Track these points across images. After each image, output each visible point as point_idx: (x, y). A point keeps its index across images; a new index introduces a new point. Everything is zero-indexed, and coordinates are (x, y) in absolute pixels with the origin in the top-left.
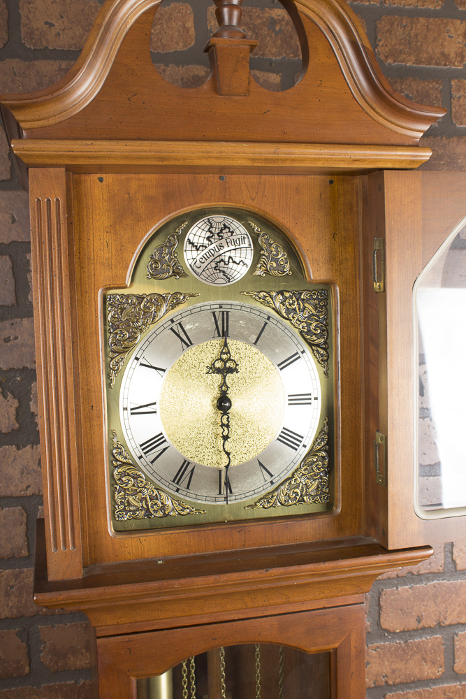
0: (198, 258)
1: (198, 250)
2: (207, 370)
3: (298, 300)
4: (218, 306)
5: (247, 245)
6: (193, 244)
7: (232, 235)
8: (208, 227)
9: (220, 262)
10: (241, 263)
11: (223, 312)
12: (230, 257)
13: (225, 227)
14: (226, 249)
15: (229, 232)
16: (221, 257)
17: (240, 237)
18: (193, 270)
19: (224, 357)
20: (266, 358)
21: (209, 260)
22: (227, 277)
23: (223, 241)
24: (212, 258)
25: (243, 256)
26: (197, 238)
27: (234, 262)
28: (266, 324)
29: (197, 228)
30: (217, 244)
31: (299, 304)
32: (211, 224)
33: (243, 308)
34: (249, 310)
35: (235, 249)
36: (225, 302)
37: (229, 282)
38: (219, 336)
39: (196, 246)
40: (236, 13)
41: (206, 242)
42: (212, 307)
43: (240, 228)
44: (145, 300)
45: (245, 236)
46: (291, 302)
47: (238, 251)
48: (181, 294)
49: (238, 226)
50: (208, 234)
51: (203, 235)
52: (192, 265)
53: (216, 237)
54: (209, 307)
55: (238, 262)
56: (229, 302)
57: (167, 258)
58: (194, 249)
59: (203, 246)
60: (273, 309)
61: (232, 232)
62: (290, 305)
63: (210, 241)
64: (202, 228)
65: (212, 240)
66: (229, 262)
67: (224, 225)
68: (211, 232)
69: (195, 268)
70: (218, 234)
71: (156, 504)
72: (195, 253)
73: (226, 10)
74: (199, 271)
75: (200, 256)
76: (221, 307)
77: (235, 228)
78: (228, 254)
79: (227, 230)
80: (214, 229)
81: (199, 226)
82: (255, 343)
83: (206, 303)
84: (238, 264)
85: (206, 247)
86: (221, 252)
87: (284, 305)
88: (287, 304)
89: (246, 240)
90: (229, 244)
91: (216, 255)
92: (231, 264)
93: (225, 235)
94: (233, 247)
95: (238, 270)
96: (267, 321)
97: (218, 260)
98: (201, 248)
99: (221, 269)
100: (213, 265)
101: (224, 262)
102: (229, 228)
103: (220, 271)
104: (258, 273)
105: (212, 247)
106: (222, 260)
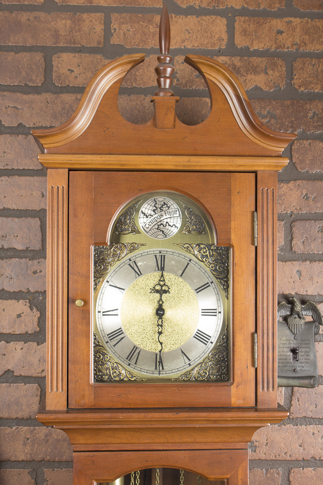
0: (147, 222)
1: (147, 217)
2: (150, 291)
3: (209, 250)
4: (159, 252)
5: (178, 215)
6: (144, 214)
7: (168, 209)
8: (154, 204)
9: (160, 225)
10: (174, 226)
11: (161, 256)
12: (167, 222)
13: (165, 204)
14: (165, 217)
15: (167, 207)
16: (161, 222)
17: (173, 210)
18: (144, 229)
19: (162, 283)
20: (188, 285)
21: (154, 224)
22: (164, 234)
23: (163, 212)
24: (156, 222)
25: (175, 221)
26: (147, 210)
27: (169, 225)
28: (188, 264)
29: (147, 204)
30: (159, 214)
31: (209, 253)
32: (156, 202)
33: (174, 254)
34: (178, 255)
35: (170, 218)
36: (163, 249)
37: (166, 237)
38: (159, 270)
39: (146, 215)
40: (168, 81)
41: (153, 213)
42: (155, 252)
43: (174, 205)
44: (114, 246)
45: (177, 210)
46: (205, 251)
47: (172, 219)
48: (136, 244)
49: (173, 203)
50: (154, 208)
51: (151, 208)
52: (144, 226)
53: (159, 210)
54: (153, 252)
55: (172, 225)
56: (166, 250)
57: (128, 221)
58: (145, 217)
59: (150, 215)
60: (193, 254)
61: (169, 207)
62: (204, 252)
63: (155, 212)
64: (150, 204)
65: (156, 212)
66: (166, 225)
67: (164, 203)
68: (156, 207)
69: (145, 228)
70: (160, 208)
71: (115, 372)
72: (145, 219)
73: (162, 79)
74: (148, 230)
75: (149, 221)
76: (160, 253)
77: (171, 204)
78: (166, 220)
79: (166, 206)
80: (157, 205)
81: (149, 203)
82: (181, 275)
83: (151, 250)
84: (172, 227)
85: (152, 216)
86: (162, 219)
87: (200, 253)
88: (202, 252)
89: (178, 212)
90: (167, 214)
91: (158, 220)
92: (167, 226)
93: (164, 209)
94: (169, 216)
95: (172, 230)
96: (189, 262)
97: (159, 224)
98: (149, 216)
99: (161, 229)
100: (156, 227)
101: (163, 225)
102: (167, 205)
103: (160, 230)
104: (184, 232)
105: (156, 216)
106: (162, 224)
